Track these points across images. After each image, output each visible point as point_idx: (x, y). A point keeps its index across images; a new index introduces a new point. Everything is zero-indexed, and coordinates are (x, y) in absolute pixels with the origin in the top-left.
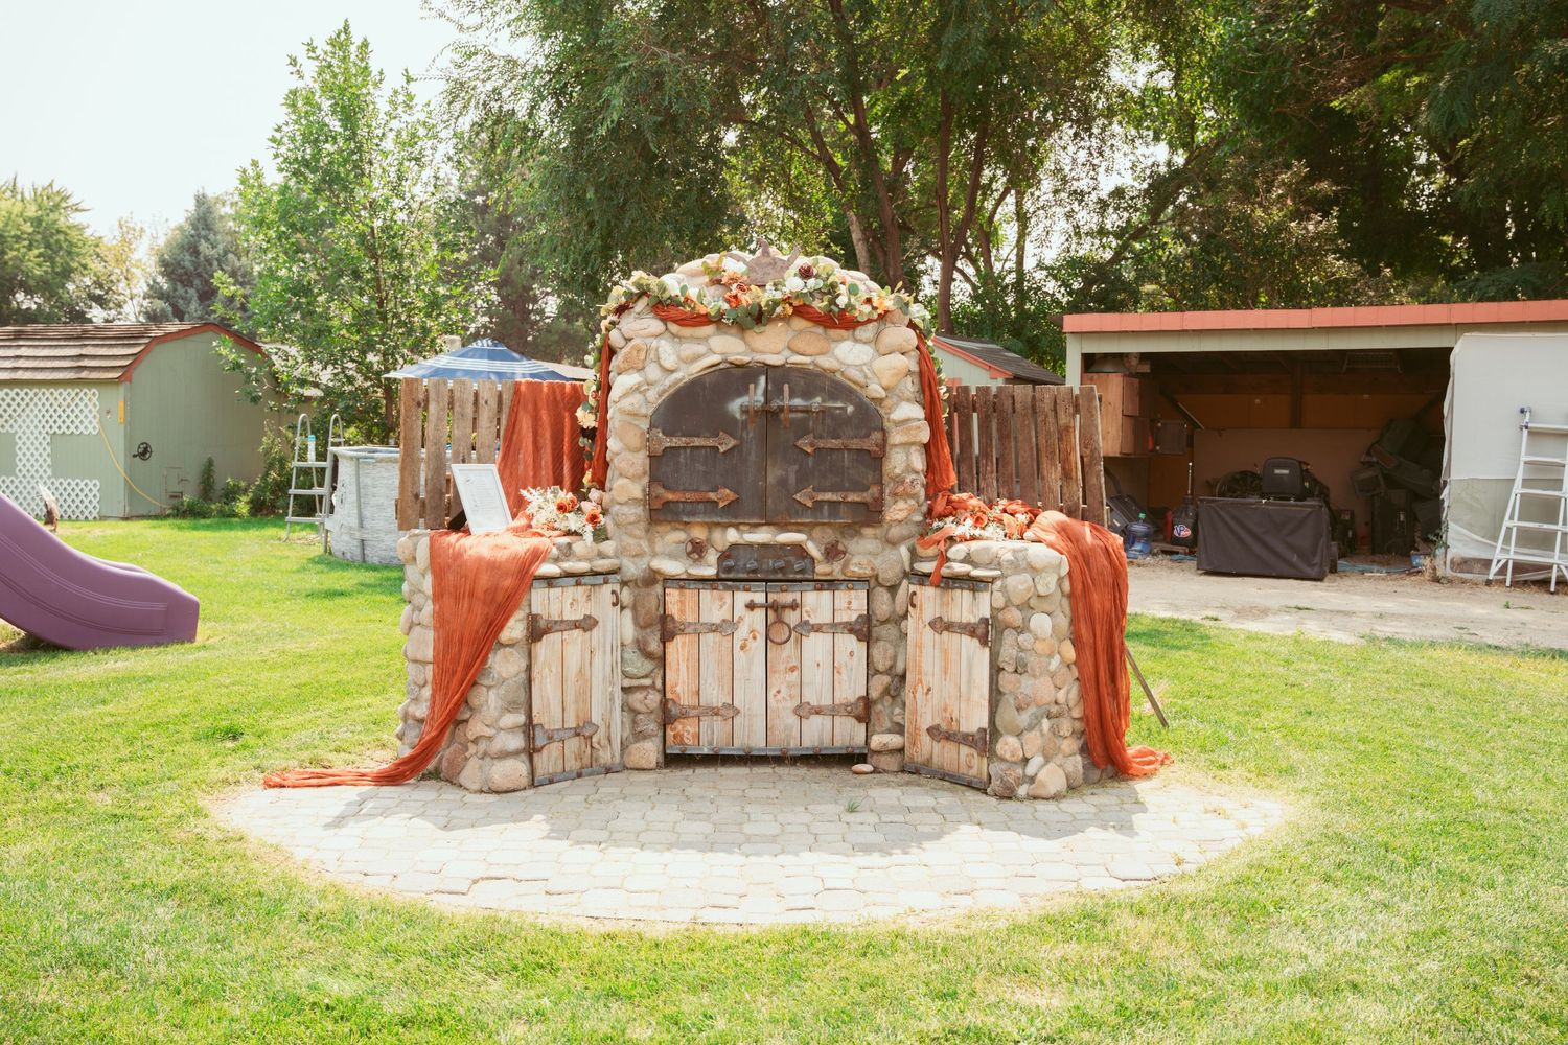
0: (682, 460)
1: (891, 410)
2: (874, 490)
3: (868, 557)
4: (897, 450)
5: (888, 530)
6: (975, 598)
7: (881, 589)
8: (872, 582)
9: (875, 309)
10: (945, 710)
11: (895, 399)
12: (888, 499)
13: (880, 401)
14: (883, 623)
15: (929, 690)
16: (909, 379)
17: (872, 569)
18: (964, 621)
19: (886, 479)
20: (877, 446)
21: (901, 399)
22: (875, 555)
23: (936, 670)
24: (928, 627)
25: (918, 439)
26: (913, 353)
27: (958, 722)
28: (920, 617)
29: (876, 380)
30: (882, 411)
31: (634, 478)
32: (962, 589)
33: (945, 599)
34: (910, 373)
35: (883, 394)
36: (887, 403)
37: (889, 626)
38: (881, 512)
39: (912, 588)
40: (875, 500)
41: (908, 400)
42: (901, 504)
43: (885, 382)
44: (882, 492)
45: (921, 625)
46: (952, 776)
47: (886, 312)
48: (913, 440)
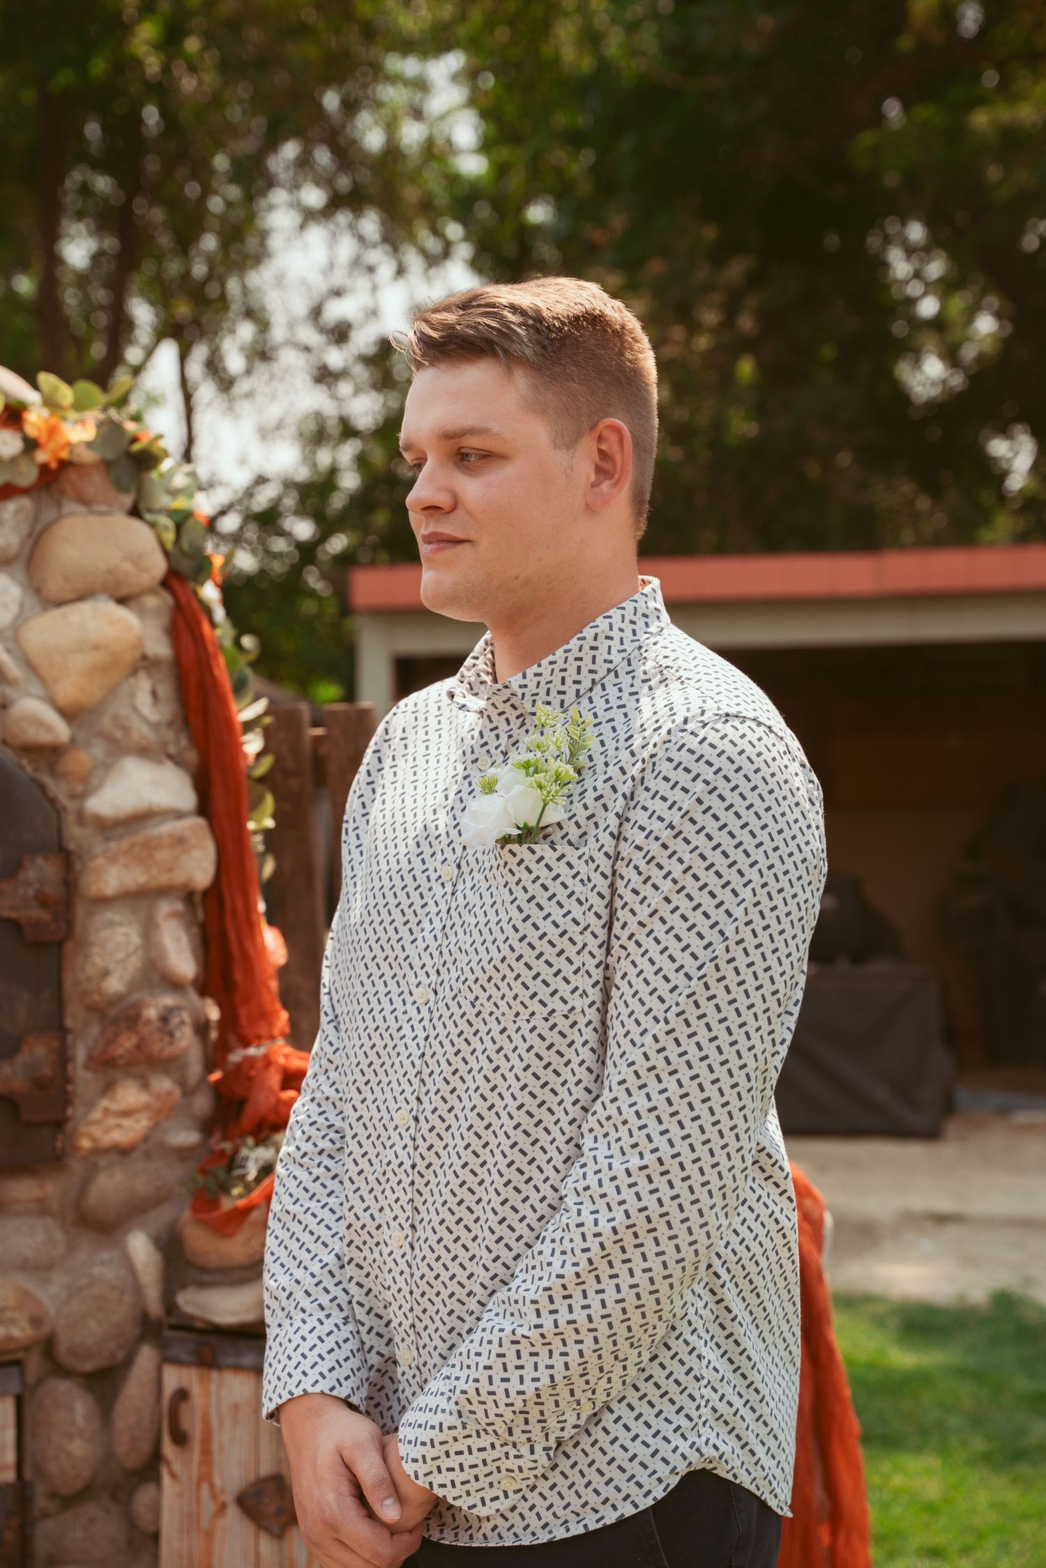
1: (86, 785)
2: (38, 1052)
3: (20, 1279)
4: (109, 915)
5: (86, 1183)
7: (63, 1387)
8: (34, 1365)
9: (31, 445)
11: (98, 750)
12: (82, 1077)
13: (50, 754)
14: (69, 1501)
16: (143, 686)
17: (36, 1321)
19: (74, 1015)
20: (43, 901)
21: (120, 747)
22: (40, 1268)
24: (233, 1512)
25: (179, 877)
26: (151, 601)
28: (205, 1475)
29: (36, 688)
30: (58, 790)
34: (146, 663)
35: (61, 730)
36: (81, 759)
37: (91, 1509)
38: (59, 1124)
39: (173, 1378)
40: (40, 1084)
41: (144, 752)
42: (130, 1095)
43: (68, 691)
44: (63, 1058)
45: (208, 1506)
47: (64, 465)
48: (164, 879)
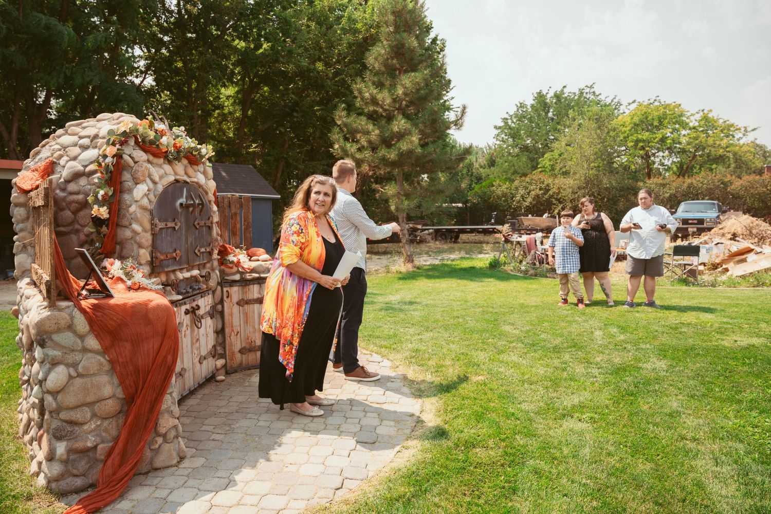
0: (163, 236)
1: (213, 206)
2: (211, 245)
4: (214, 225)
5: (213, 264)
6: (261, 286)
8: (212, 289)
10: (248, 339)
13: (210, 202)
15: (238, 333)
18: (255, 297)
19: (213, 240)
20: (211, 223)
23: (242, 323)
24: (235, 305)
27: (255, 342)
28: (231, 301)
29: (210, 192)
30: (211, 207)
31: (146, 248)
32: (254, 284)
33: (245, 291)
36: (212, 203)
38: (212, 256)
39: (226, 289)
40: (212, 250)
42: (216, 251)
44: (213, 246)
45: (232, 305)
46: (253, 366)
